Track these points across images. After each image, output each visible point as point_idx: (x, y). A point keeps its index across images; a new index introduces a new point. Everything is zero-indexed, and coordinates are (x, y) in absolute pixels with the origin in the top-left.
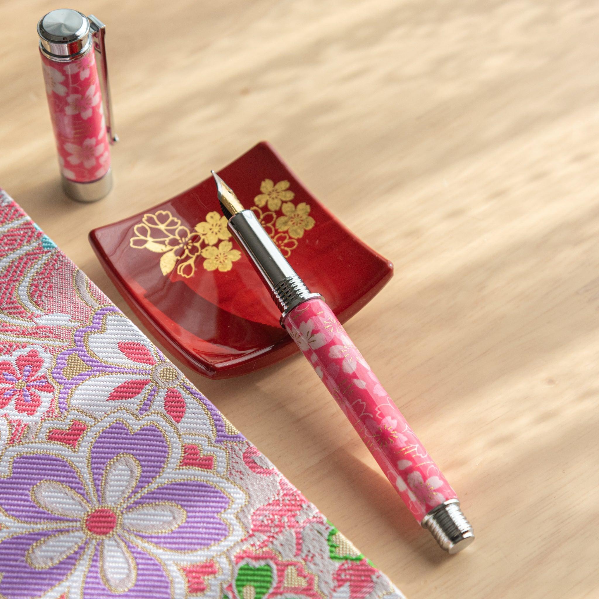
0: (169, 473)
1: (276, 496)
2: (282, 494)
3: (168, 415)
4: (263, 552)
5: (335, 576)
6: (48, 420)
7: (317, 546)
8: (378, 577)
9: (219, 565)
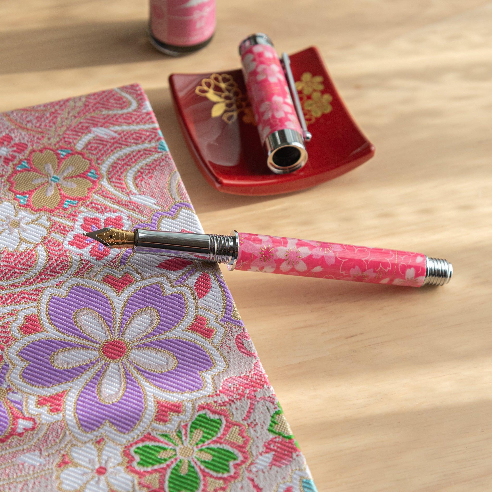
0: (177, 331)
1: (248, 372)
2: (252, 373)
3: (195, 291)
4: (221, 409)
5: (266, 444)
6: (109, 267)
7: (262, 418)
8: (297, 456)
9: (185, 408)
